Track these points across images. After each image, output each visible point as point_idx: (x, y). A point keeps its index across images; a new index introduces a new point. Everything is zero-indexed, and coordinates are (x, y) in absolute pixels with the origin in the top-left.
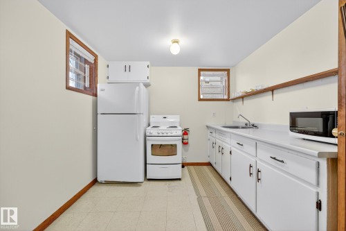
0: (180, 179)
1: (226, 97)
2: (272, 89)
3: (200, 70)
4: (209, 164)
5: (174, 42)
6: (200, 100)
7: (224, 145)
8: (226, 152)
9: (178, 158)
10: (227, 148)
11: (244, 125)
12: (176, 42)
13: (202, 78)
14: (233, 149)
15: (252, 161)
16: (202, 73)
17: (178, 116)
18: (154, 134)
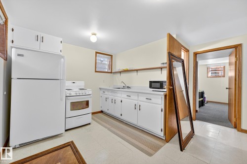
0: (90, 124)
1: (110, 71)
2: (137, 70)
3: (97, 53)
4: (102, 112)
5: (93, 34)
6: (96, 72)
7: (116, 98)
8: (118, 102)
9: (90, 110)
10: (118, 99)
11: (123, 87)
12: (94, 34)
13: (97, 58)
14: (123, 99)
15: (136, 102)
16: (97, 54)
17: (83, 82)
18: (72, 95)
